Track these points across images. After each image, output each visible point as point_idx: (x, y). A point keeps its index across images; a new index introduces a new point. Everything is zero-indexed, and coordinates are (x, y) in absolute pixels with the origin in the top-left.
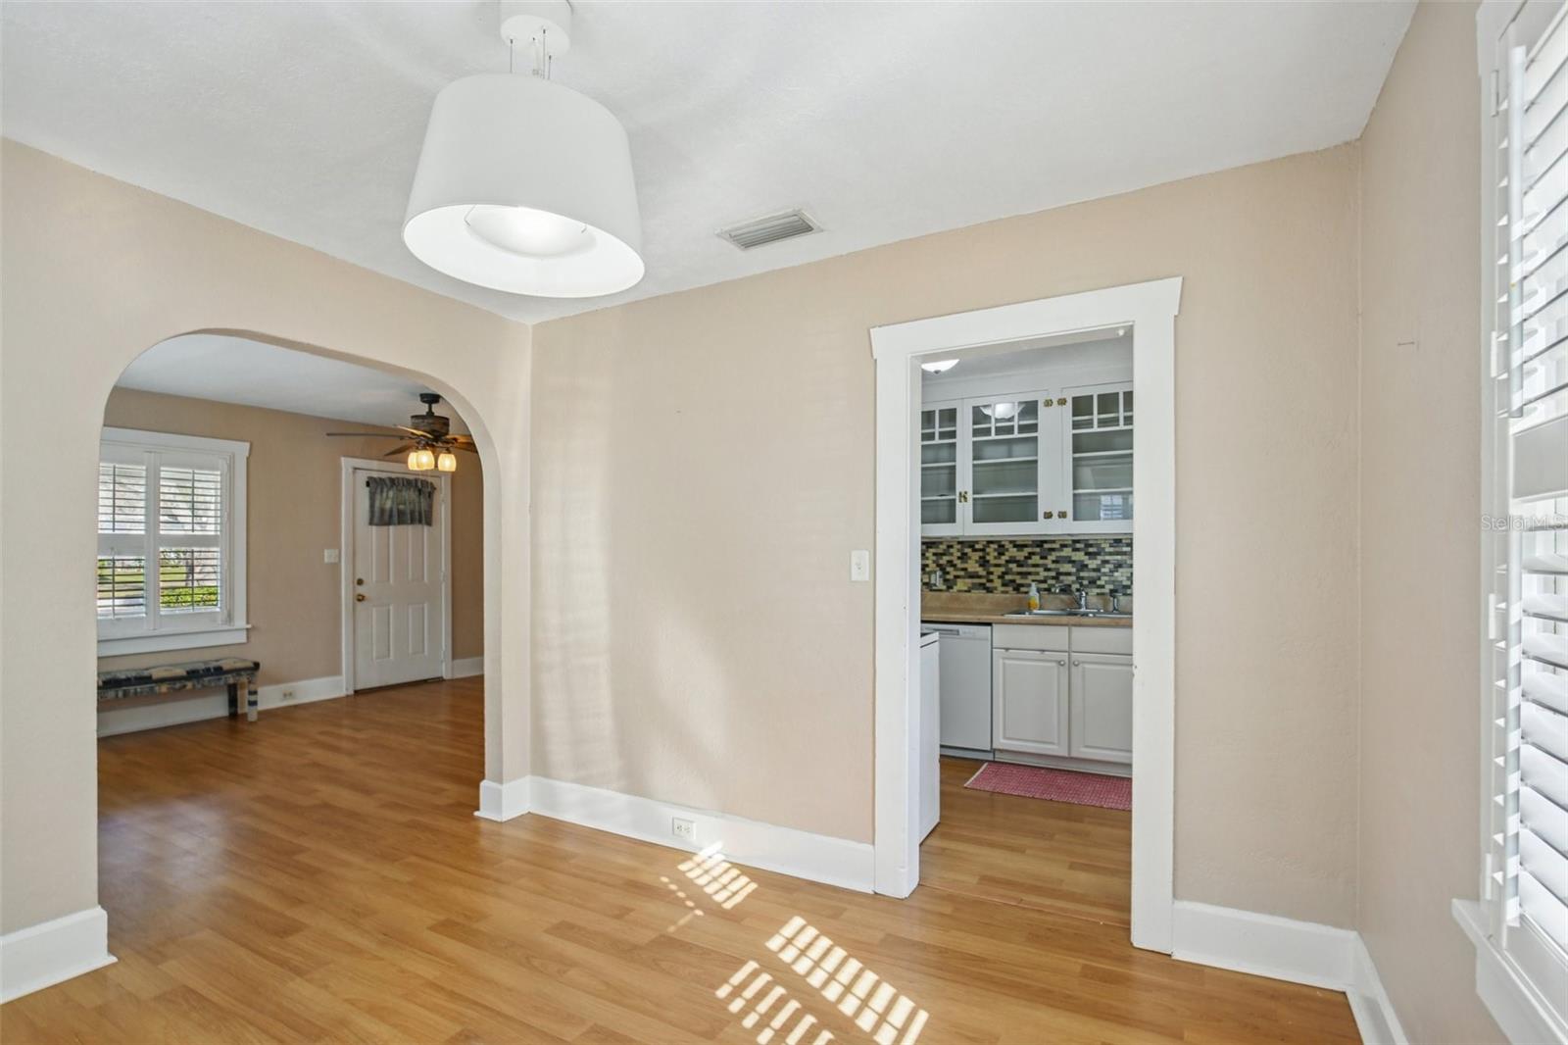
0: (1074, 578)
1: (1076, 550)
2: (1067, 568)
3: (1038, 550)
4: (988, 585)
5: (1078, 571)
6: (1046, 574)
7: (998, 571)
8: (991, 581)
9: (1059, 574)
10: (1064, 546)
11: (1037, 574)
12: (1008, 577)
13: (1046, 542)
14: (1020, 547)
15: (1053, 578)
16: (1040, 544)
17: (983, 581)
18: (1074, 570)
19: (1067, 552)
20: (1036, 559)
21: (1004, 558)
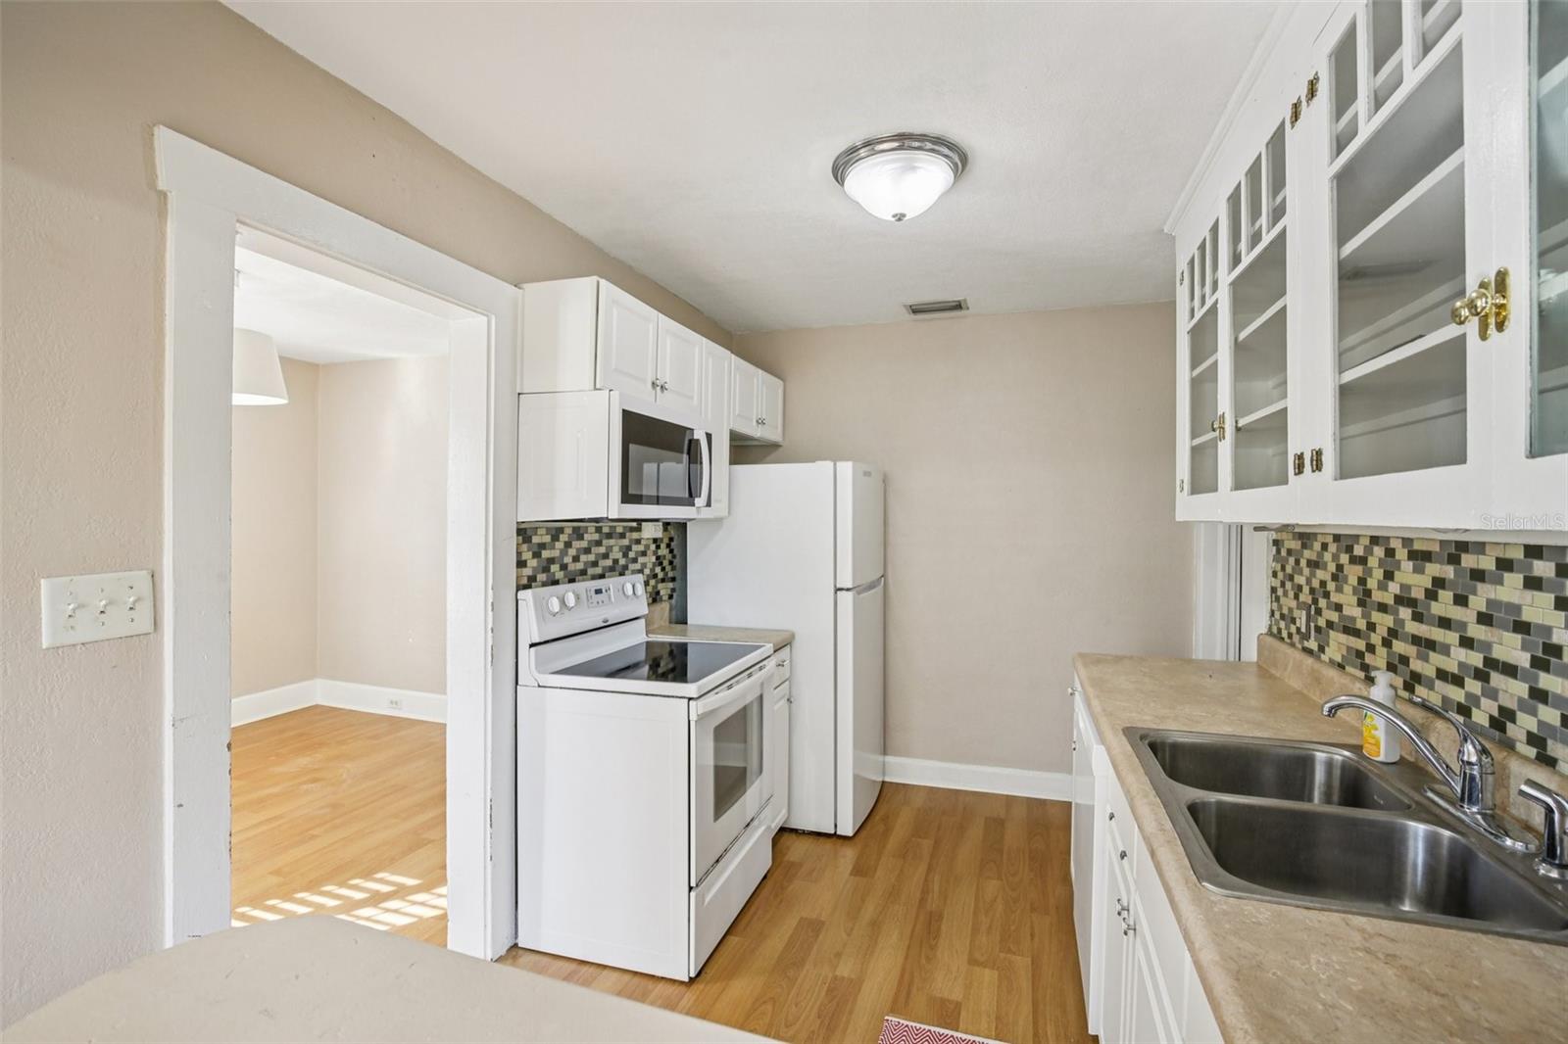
0: (1519, 689)
1: (1533, 583)
2: (1510, 648)
3: (1449, 571)
4: (1369, 659)
5: (1539, 664)
6: (1460, 654)
7: (1384, 621)
8: (1371, 648)
9: (1491, 663)
10: (1505, 565)
11: (1445, 650)
12: (1399, 647)
13: (1463, 547)
14: (1421, 557)
15: (1481, 676)
16: (1456, 550)
17: (1361, 645)
18: (1523, 660)
19: (1510, 589)
20: (1444, 605)
21: (1394, 588)
